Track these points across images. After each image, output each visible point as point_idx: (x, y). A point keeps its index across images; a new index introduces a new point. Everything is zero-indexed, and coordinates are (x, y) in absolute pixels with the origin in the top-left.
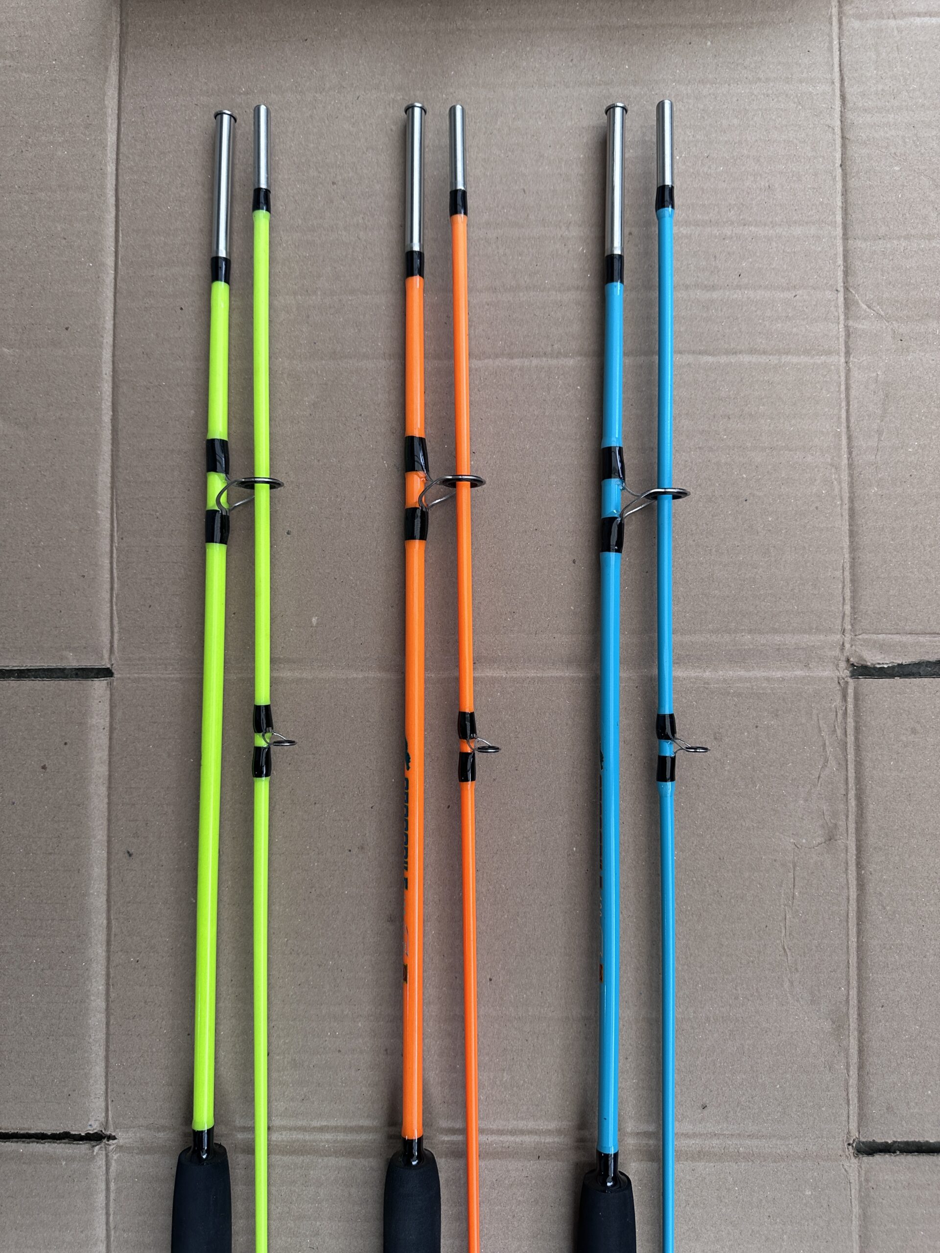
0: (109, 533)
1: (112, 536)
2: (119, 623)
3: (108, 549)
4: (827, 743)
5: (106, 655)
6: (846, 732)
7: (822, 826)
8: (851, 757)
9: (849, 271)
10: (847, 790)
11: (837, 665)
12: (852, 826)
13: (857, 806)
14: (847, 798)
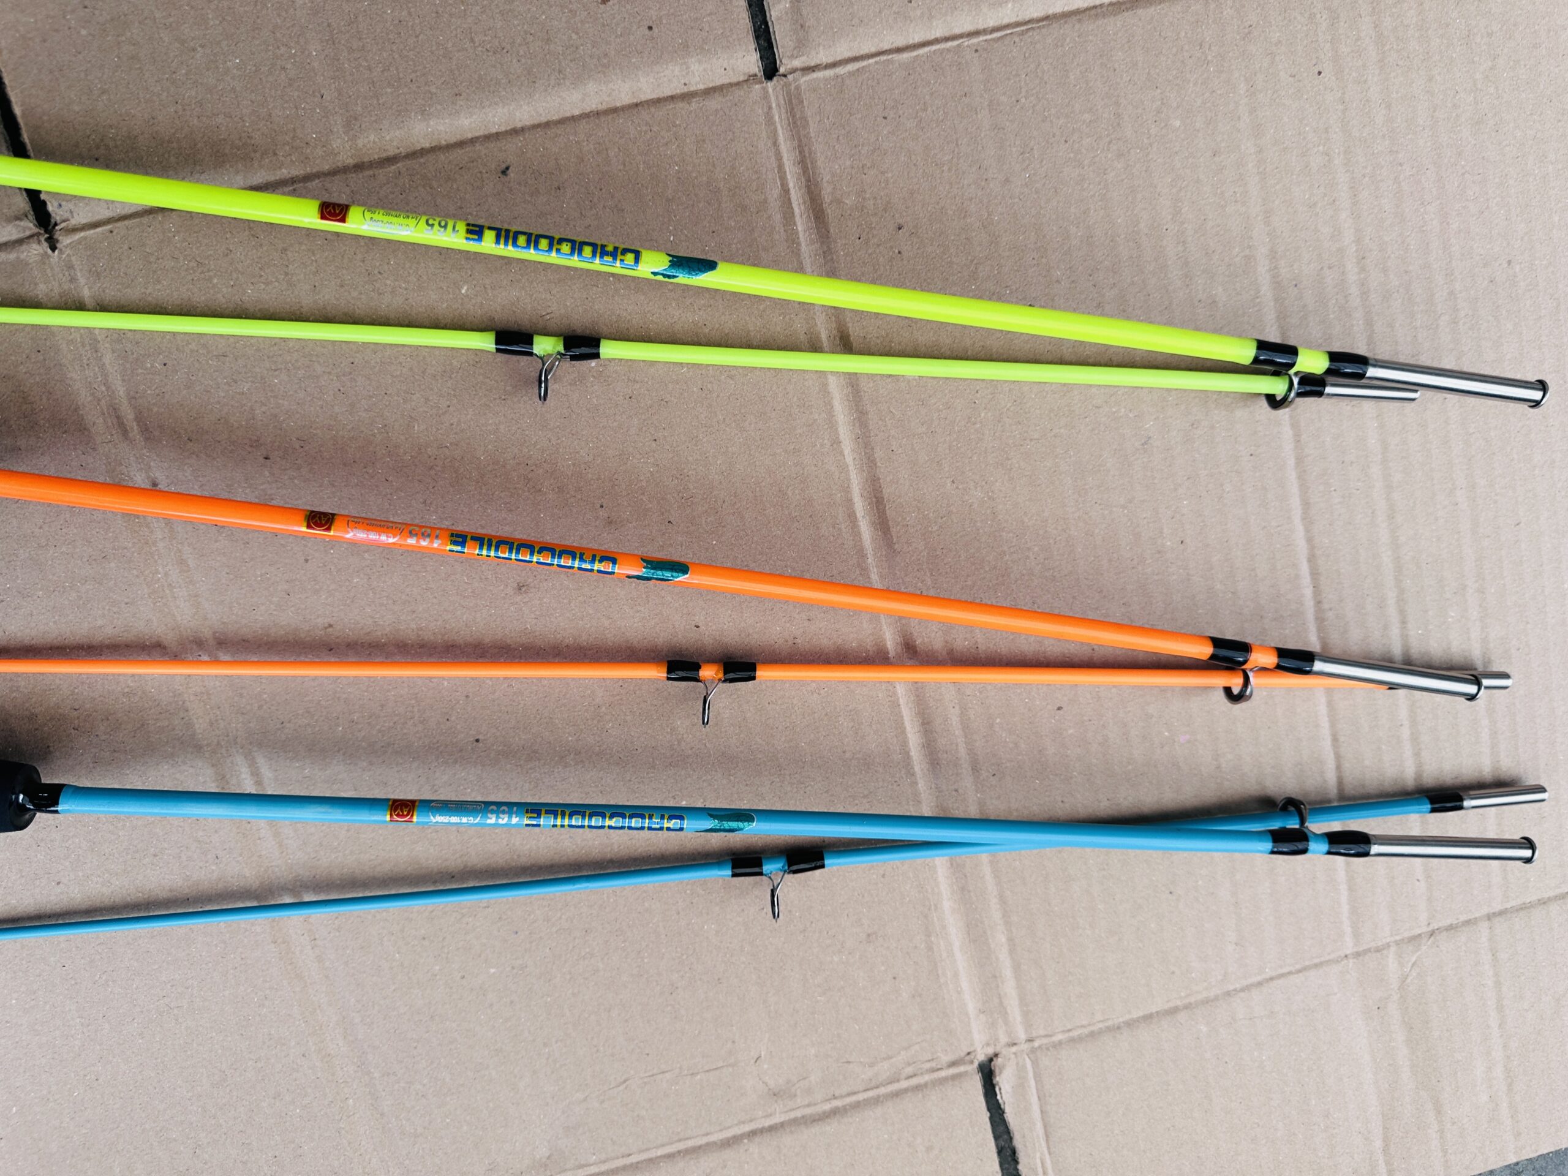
0: (981, 27)
1: (976, 33)
2: (849, 73)
3: (957, 31)
4: (894, 1060)
5: (797, 63)
6: (911, 1077)
7: (788, 1082)
8: (882, 1091)
9: (1453, 931)
10: (842, 1097)
11: (988, 1045)
12: (799, 1114)
13: (824, 1113)
14: (830, 1099)
